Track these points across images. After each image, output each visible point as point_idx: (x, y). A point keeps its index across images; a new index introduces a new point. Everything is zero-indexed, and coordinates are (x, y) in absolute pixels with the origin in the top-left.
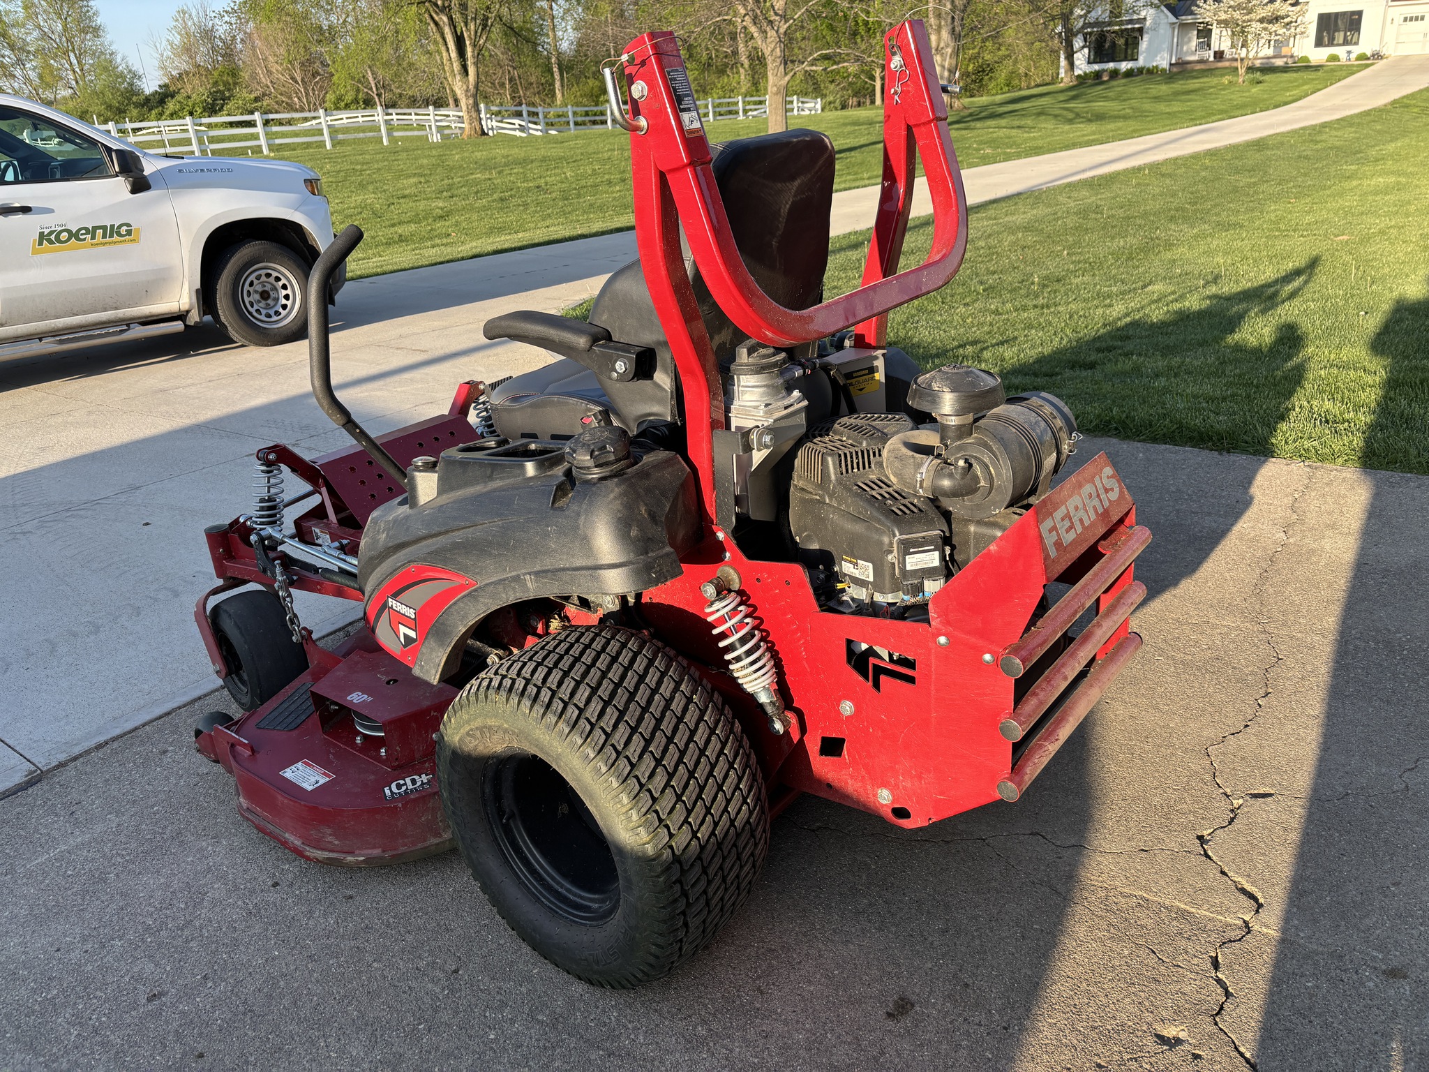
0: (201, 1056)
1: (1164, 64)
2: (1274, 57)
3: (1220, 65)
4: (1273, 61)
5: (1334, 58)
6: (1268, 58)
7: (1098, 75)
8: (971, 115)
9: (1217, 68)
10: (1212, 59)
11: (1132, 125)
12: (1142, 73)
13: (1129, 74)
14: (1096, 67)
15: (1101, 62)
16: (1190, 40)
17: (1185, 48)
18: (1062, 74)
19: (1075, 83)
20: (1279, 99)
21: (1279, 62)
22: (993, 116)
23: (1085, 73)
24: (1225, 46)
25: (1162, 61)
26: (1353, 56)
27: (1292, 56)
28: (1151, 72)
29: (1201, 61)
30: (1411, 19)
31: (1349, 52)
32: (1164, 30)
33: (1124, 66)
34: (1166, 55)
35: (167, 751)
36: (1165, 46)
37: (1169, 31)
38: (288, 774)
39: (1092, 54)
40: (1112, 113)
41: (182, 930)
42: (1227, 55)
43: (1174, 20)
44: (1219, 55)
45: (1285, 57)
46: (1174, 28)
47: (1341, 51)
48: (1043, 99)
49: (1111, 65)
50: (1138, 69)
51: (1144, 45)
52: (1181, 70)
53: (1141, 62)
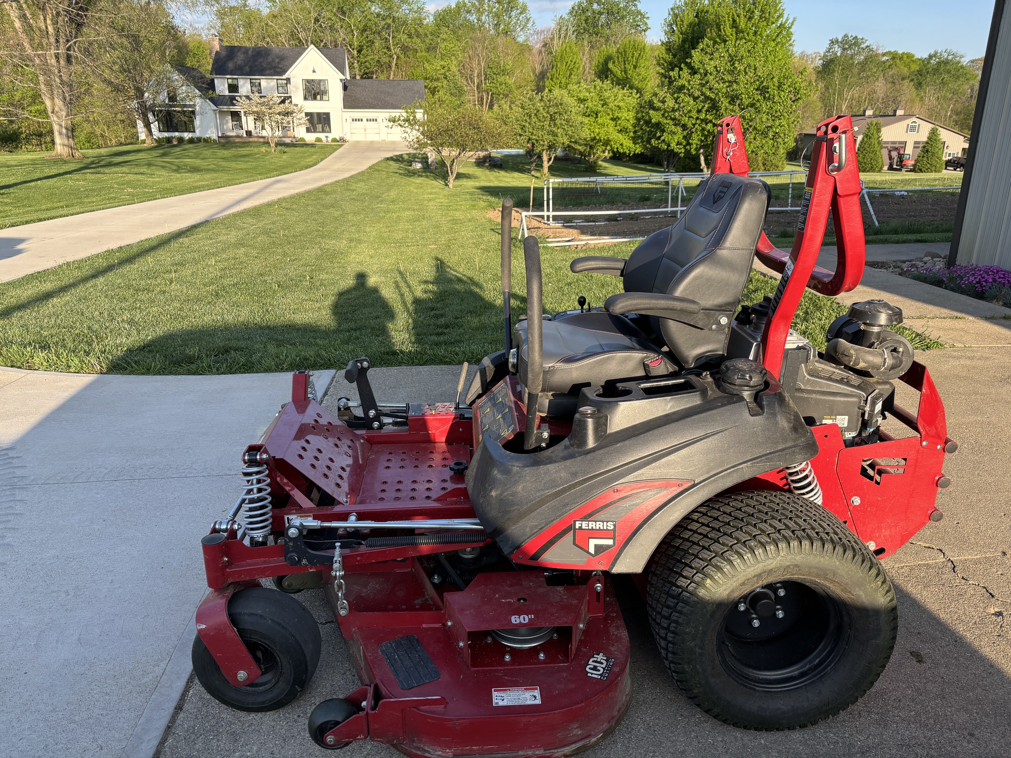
1: (214, 137)
2: (284, 137)
3: (251, 139)
4: (284, 139)
5: (319, 140)
6: (280, 137)
7: (169, 140)
8: (93, 163)
9: (250, 142)
10: (245, 135)
11: (225, 177)
12: (200, 141)
13: (191, 141)
14: (166, 135)
15: (168, 131)
16: (227, 123)
17: (225, 127)
18: (142, 136)
19: (156, 144)
20: (303, 163)
21: (288, 141)
22: (110, 165)
23: (159, 138)
24: (251, 127)
25: (213, 134)
26: (330, 139)
27: (294, 137)
28: (207, 141)
29: (238, 136)
30: (356, 120)
31: (327, 137)
32: (211, 114)
33: (187, 136)
34: (214, 131)
36: (213, 124)
37: (213, 115)
39: (161, 125)
40: (203, 167)
42: (254, 133)
43: (215, 108)
44: (249, 133)
45: (290, 137)
46: (216, 114)
47: (322, 136)
48: (140, 154)
49: (177, 134)
50: (197, 138)
51: (197, 122)
52: (225, 142)
53: (198, 134)
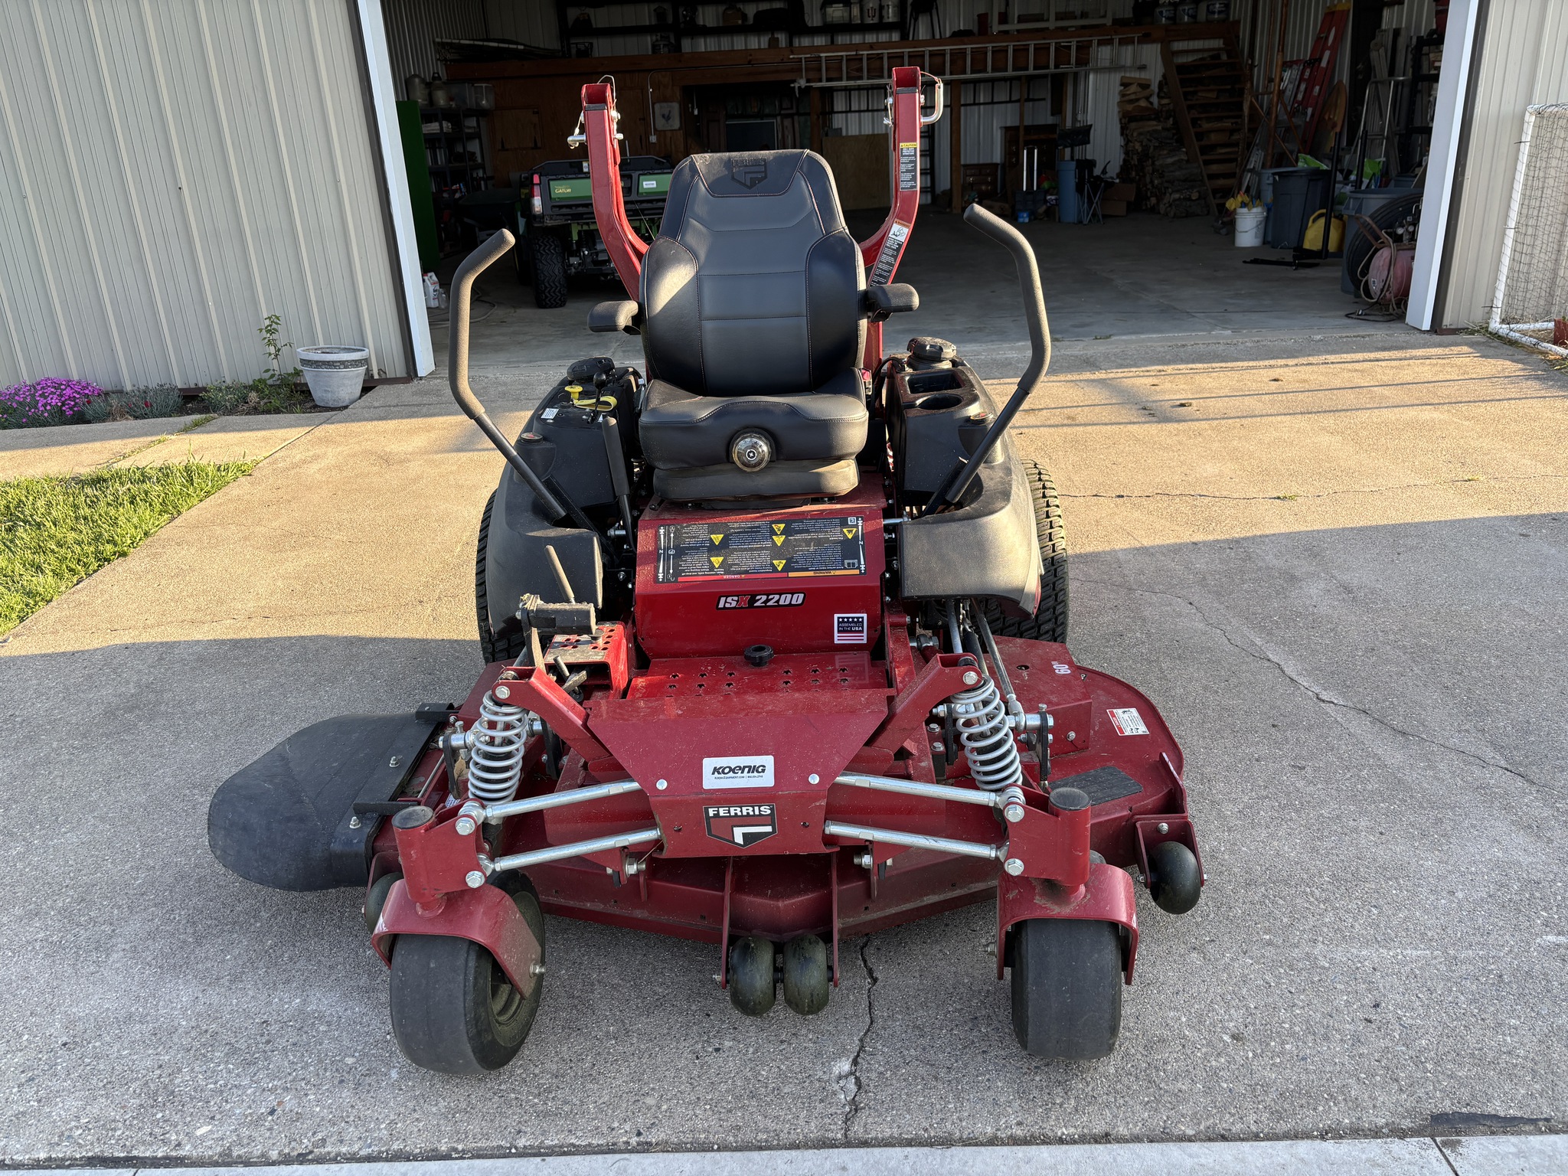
0: (1274, 726)
35: (1233, 1037)
38: (1142, 729)
41: (1267, 797)
